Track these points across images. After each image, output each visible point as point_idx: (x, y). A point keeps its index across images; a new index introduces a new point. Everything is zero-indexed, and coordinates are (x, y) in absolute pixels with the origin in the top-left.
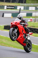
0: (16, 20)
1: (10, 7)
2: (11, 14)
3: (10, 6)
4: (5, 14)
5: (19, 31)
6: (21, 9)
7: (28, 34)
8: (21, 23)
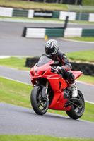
1: (42, 14)
2: (44, 30)
3: (42, 11)
4: (28, 30)
6: (69, 19)
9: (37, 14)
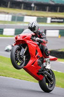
0: (25, 33)
2: (58, 31)
3: (57, 18)
5: (30, 52)
7: (46, 59)
8: (34, 38)
9: (53, 20)
